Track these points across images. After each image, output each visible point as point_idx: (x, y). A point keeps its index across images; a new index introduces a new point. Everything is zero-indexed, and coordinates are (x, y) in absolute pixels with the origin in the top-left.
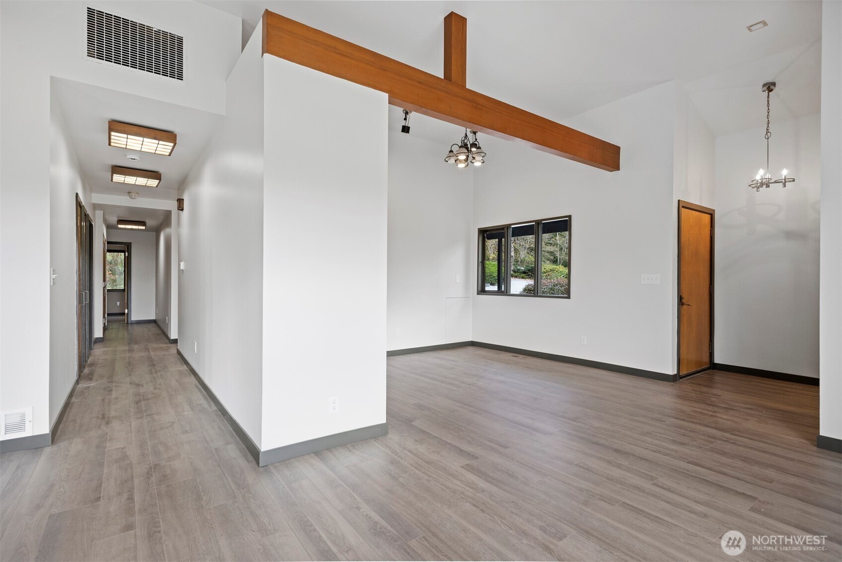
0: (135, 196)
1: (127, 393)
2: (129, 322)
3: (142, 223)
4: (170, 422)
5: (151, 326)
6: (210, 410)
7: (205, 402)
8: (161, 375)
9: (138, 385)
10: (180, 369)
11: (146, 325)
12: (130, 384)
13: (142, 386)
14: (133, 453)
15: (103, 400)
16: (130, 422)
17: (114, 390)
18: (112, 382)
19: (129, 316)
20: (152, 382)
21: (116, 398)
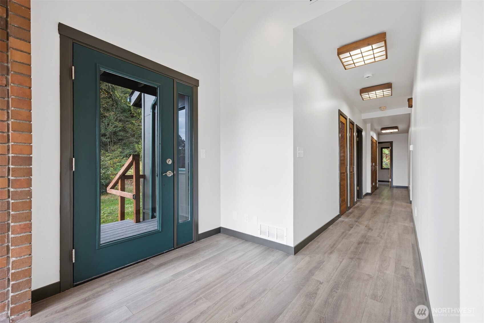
0: (383, 108)
1: (359, 233)
2: (392, 186)
3: (396, 128)
4: (369, 275)
5: (403, 190)
6: (414, 281)
7: (413, 268)
8: (390, 226)
9: (370, 229)
10: (407, 225)
11: (401, 189)
12: (366, 226)
13: (372, 230)
14: (323, 293)
15: (343, 232)
16: (343, 259)
17: (353, 228)
18: (357, 222)
19: (392, 183)
20: (380, 229)
21: (351, 234)
